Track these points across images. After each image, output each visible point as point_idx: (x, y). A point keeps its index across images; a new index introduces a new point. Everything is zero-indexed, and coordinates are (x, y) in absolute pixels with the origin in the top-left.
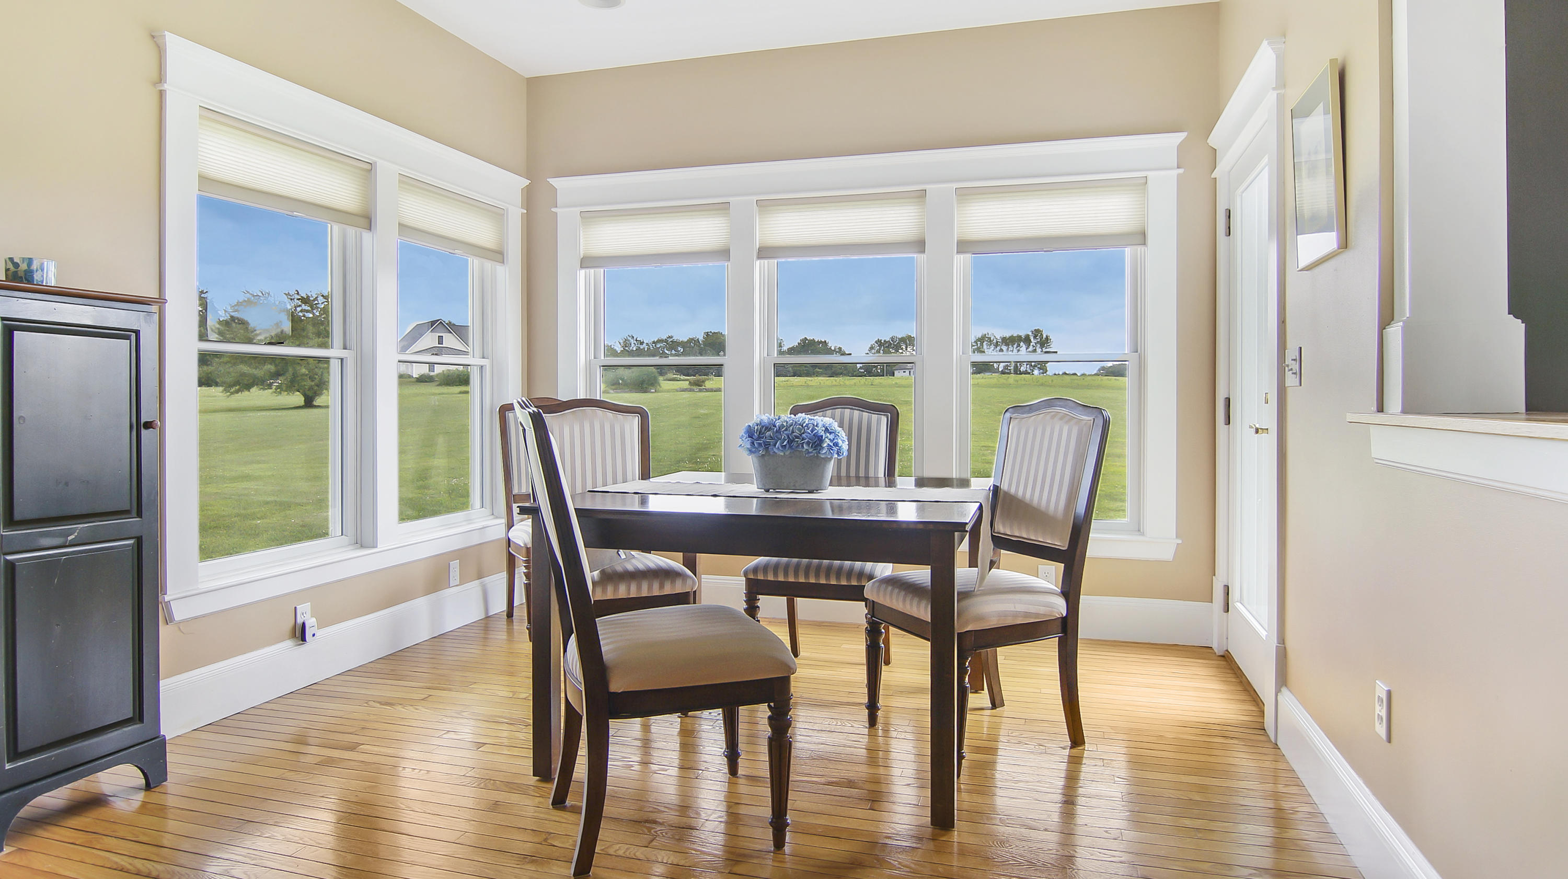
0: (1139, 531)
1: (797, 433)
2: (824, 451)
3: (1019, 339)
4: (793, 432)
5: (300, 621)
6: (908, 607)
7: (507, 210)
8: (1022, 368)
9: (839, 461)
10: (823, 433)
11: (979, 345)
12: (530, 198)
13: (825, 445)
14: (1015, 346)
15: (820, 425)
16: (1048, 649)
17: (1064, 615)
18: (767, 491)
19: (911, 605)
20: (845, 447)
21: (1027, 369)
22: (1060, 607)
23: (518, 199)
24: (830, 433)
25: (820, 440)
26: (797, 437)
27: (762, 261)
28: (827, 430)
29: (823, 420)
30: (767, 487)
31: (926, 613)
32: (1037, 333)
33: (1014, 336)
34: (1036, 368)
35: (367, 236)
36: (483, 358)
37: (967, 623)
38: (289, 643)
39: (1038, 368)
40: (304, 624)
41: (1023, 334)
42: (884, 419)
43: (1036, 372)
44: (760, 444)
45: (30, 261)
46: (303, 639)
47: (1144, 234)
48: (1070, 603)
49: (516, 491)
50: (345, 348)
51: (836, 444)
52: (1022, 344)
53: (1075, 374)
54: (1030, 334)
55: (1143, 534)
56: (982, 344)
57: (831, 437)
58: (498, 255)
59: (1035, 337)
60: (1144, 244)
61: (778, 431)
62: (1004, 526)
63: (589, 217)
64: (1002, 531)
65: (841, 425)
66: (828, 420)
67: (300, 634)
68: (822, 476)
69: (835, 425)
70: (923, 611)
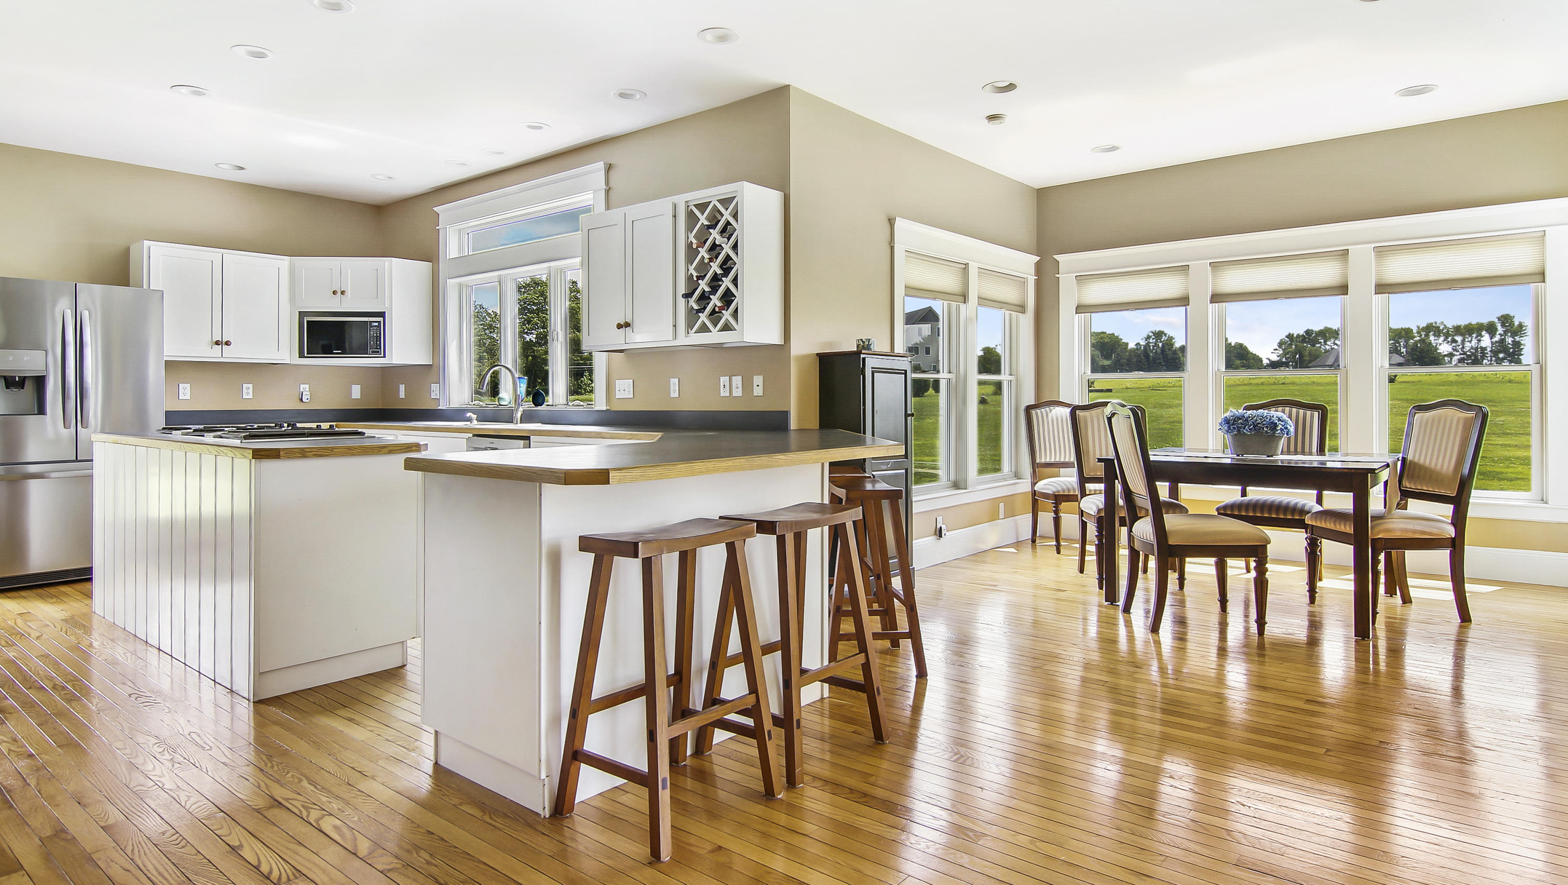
0: (1542, 500)
1: (1259, 421)
2: (1278, 432)
3: (1481, 327)
4: (1256, 420)
5: (938, 527)
6: (1338, 526)
7: (1027, 278)
8: (1485, 360)
9: (1289, 439)
10: (1277, 421)
11: (1423, 336)
12: (1039, 268)
13: (1279, 428)
14: (1474, 335)
15: (1275, 417)
16: (1442, 556)
17: (1453, 536)
18: (1238, 456)
19: (1340, 525)
20: (1292, 429)
22: (1451, 532)
23: (1032, 270)
24: (1282, 421)
25: (1276, 425)
26: (1259, 424)
27: (1214, 304)
28: (1279, 420)
29: (1275, 413)
30: (1238, 454)
31: (1351, 529)
32: (1505, 319)
33: (1473, 323)
35: (962, 306)
36: (1011, 375)
37: (1379, 533)
38: (934, 537)
39: (1509, 359)
40: (941, 527)
41: (1485, 320)
42: (1316, 414)
43: (1505, 363)
44: (1234, 428)
45: (869, 340)
46: (941, 536)
47: (1543, 274)
48: (1457, 529)
49: (1038, 461)
50: (950, 373)
51: (1286, 428)
52: (1484, 333)
54: (1496, 320)
55: (1546, 503)
56: (1427, 335)
57: (1282, 423)
58: (1022, 308)
59: (1503, 325)
60: (1544, 282)
61: (1246, 420)
62: (1410, 483)
63: (1081, 279)
64: (1409, 486)
65: (1290, 417)
66: (1280, 414)
67: (939, 533)
68: (1277, 447)
69: (1285, 417)
70: (1349, 529)
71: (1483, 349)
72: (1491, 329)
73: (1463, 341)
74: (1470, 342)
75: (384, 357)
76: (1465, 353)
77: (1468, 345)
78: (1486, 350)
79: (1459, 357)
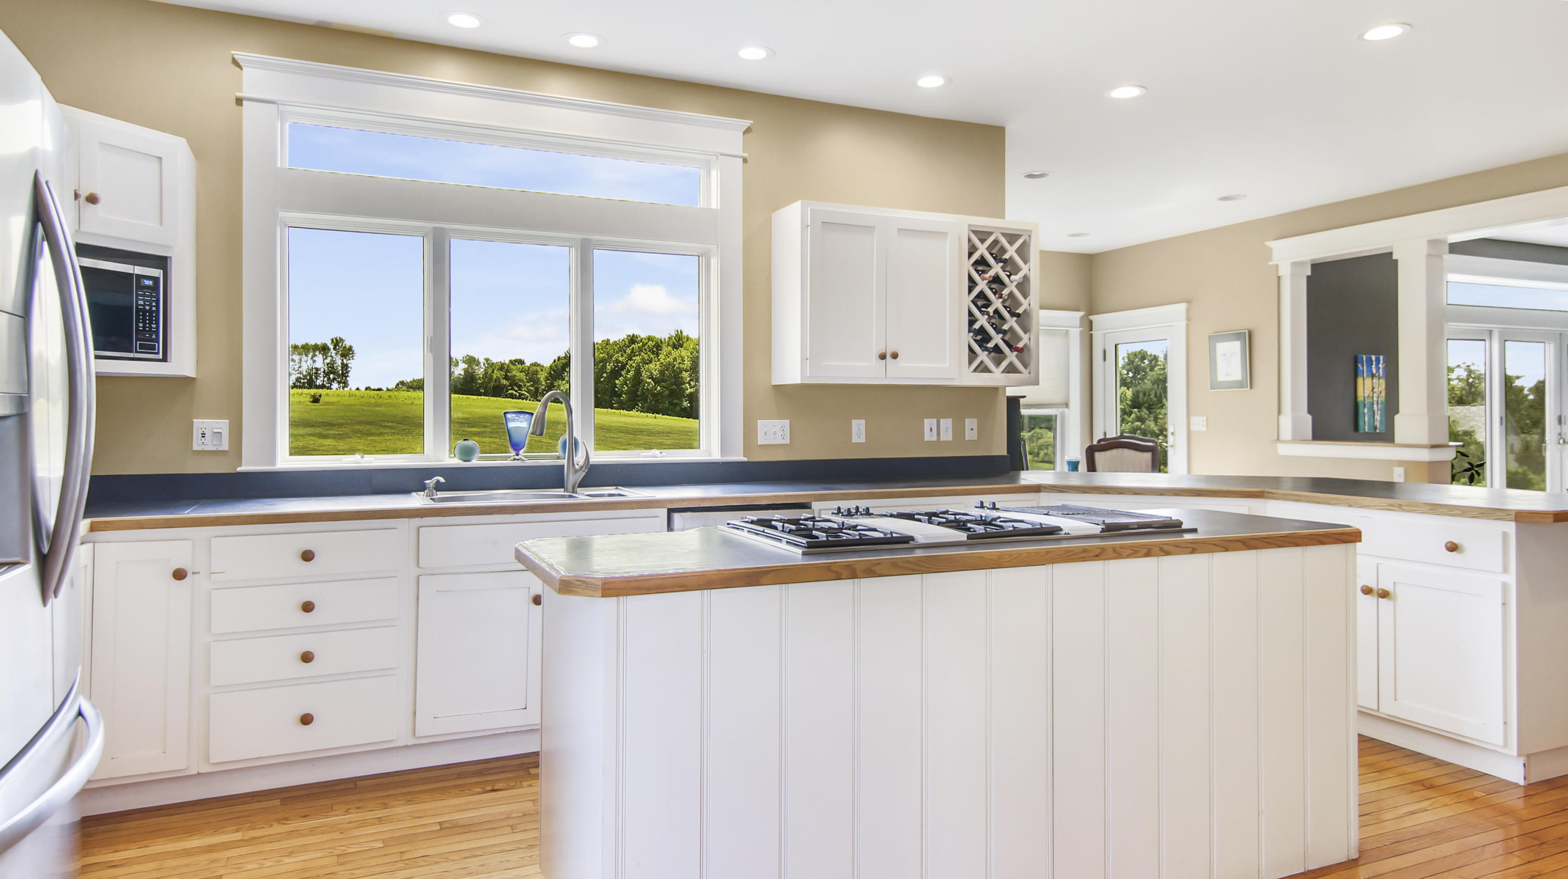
3: (316, 348)
8: (318, 381)
14: (310, 356)
21: (325, 383)
32: (337, 342)
33: (309, 343)
34: (335, 382)
39: (338, 381)
41: (319, 341)
43: (335, 385)
52: (317, 353)
53: (380, 390)
54: (329, 342)
59: (334, 347)
71: (317, 369)
72: (324, 349)
73: (300, 360)
74: (306, 362)
75: (165, 359)
76: (301, 373)
77: (304, 364)
78: (320, 370)
79: (296, 376)
